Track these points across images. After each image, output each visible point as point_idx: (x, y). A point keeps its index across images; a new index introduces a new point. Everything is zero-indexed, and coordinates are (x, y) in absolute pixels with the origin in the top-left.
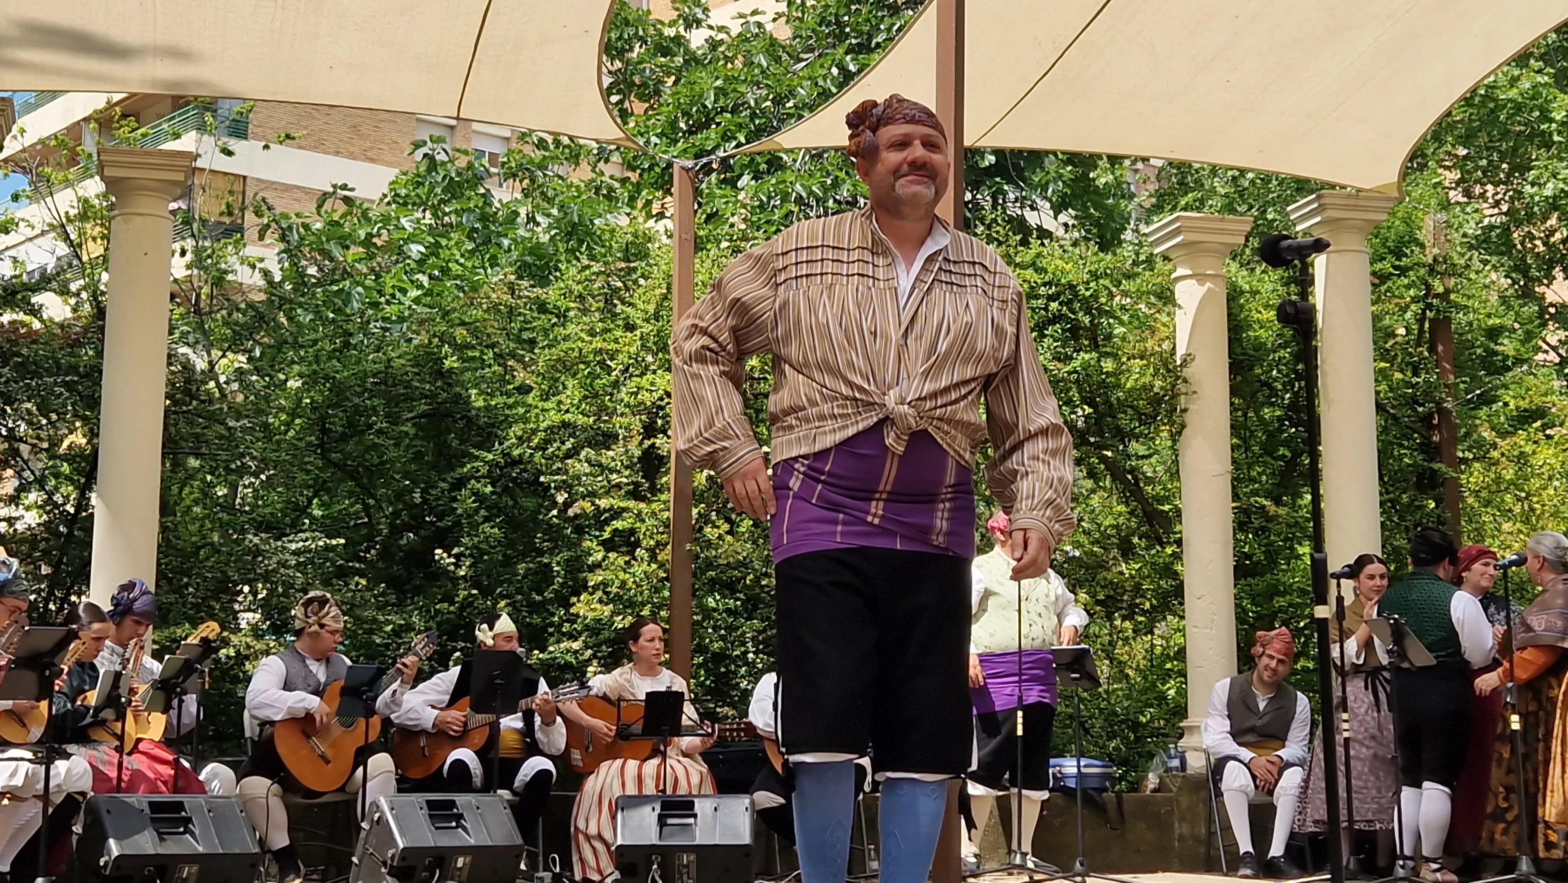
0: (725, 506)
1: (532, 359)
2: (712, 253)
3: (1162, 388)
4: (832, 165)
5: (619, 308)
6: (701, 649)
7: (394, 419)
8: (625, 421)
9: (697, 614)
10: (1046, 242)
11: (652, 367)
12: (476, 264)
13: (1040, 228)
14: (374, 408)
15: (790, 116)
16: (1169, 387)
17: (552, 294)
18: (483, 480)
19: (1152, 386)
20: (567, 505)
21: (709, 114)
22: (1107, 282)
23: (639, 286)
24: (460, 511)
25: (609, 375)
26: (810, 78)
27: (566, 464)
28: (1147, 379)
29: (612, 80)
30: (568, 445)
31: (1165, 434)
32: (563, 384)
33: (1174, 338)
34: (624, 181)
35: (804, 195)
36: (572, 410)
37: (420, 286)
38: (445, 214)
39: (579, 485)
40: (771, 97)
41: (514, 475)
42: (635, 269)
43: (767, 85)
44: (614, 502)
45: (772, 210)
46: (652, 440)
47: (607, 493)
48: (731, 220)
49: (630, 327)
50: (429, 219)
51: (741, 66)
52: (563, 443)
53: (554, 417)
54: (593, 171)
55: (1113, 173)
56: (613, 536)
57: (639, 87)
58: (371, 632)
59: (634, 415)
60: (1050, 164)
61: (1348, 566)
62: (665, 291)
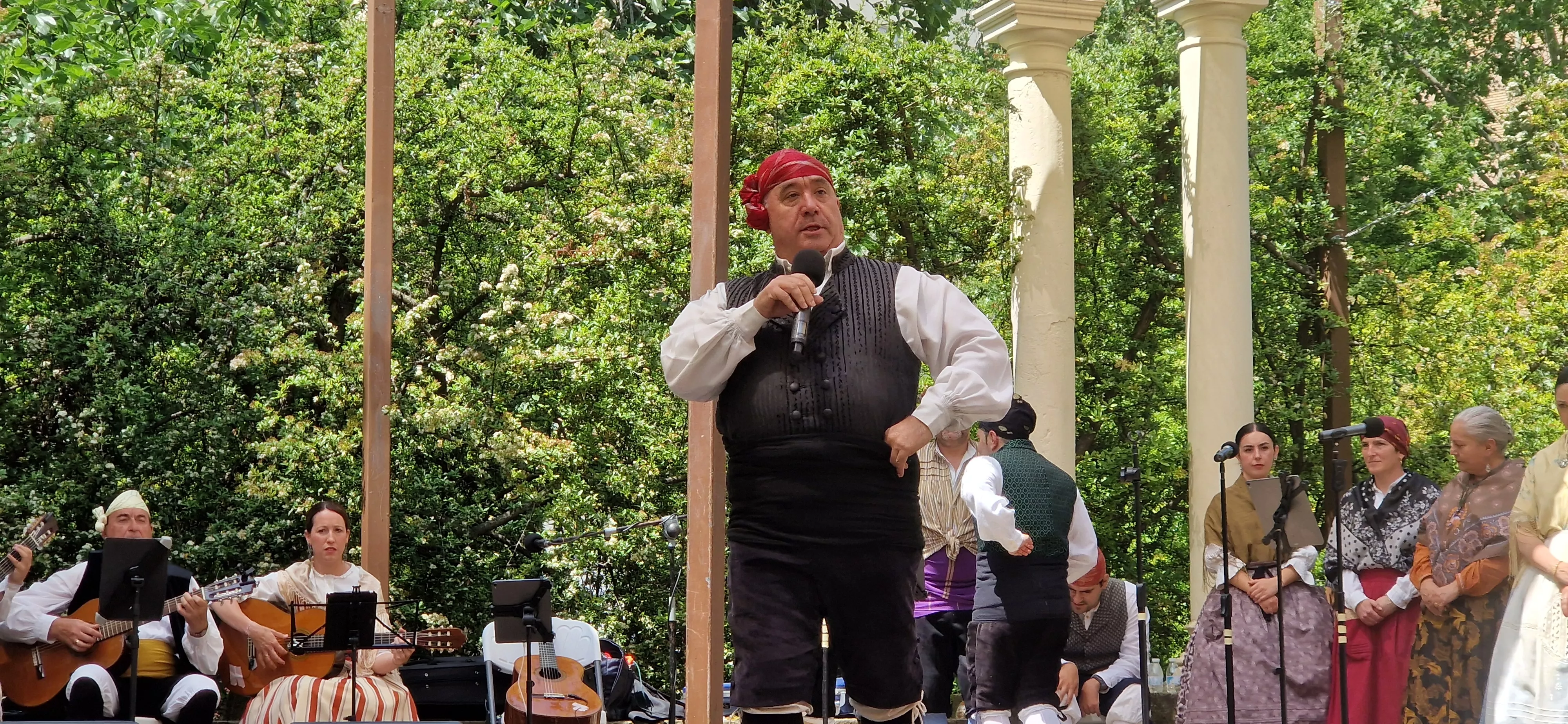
2: (421, 32)
3: (991, 212)
5: (301, 102)
11: (342, 179)
12: (119, 45)
16: (999, 210)
17: (212, 83)
18: (120, 322)
19: (980, 209)
22: (923, 76)
27: (230, 303)
28: (974, 200)
31: (994, 270)
33: (1007, 148)
39: (245, 329)
42: (321, 52)
44: (291, 351)
46: (342, 273)
47: (283, 340)
49: (314, 127)
56: (290, 395)
62: (359, 81)
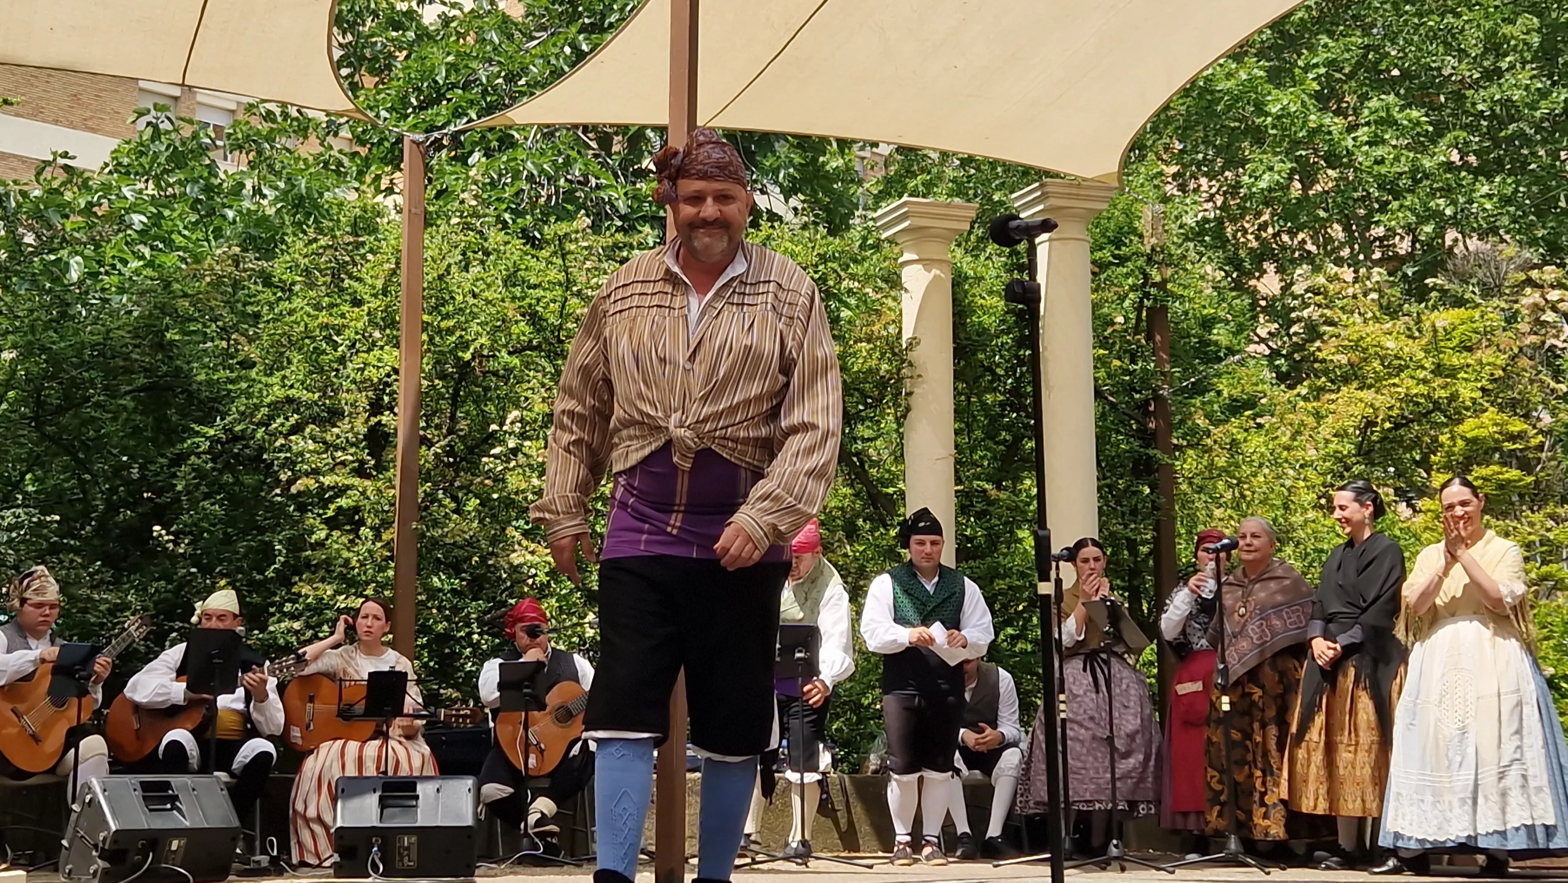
0: (452, 485)
1: (255, 333)
2: (442, 229)
3: (887, 371)
4: (563, 143)
5: (347, 283)
6: (425, 630)
7: (112, 392)
8: (350, 397)
9: (420, 594)
10: (776, 224)
11: (380, 343)
12: (200, 237)
13: (769, 211)
14: (92, 381)
15: (522, 94)
16: (894, 370)
17: (278, 268)
18: (204, 456)
19: (878, 370)
20: (291, 482)
21: (439, 89)
22: (835, 265)
23: (368, 261)
24: (179, 488)
25: (336, 351)
26: (542, 56)
27: (291, 441)
28: (873, 363)
29: (342, 53)
30: (292, 421)
31: (891, 417)
32: (288, 358)
33: (900, 322)
34: (355, 154)
35: (535, 172)
36: (297, 385)
37: (143, 258)
38: (169, 185)
39: (302, 462)
40: (503, 74)
41: (236, 451)
42: (363, 244)
43: (499, 62)
44: (338, 479)
45: (503, 188)
46: (379, 418)
47: (332, 470)
48: (462, 196)
49: (357, 303)
50: (151, 190)
51: (473, 42)
52: (287, 419)
53: (278, 392)
54: (322, 144)
55: (843, 158)
56: (337, 515)
57: (369, 60)
58: (85, 611)
59: (360, 392)
60: (781, 148)
61: (1067, 549)
62: (393, 266)
